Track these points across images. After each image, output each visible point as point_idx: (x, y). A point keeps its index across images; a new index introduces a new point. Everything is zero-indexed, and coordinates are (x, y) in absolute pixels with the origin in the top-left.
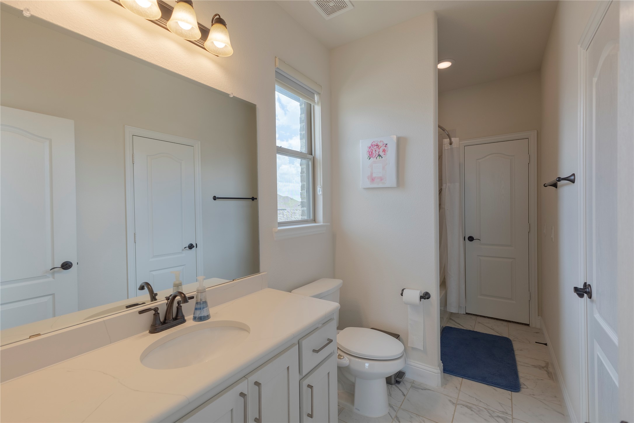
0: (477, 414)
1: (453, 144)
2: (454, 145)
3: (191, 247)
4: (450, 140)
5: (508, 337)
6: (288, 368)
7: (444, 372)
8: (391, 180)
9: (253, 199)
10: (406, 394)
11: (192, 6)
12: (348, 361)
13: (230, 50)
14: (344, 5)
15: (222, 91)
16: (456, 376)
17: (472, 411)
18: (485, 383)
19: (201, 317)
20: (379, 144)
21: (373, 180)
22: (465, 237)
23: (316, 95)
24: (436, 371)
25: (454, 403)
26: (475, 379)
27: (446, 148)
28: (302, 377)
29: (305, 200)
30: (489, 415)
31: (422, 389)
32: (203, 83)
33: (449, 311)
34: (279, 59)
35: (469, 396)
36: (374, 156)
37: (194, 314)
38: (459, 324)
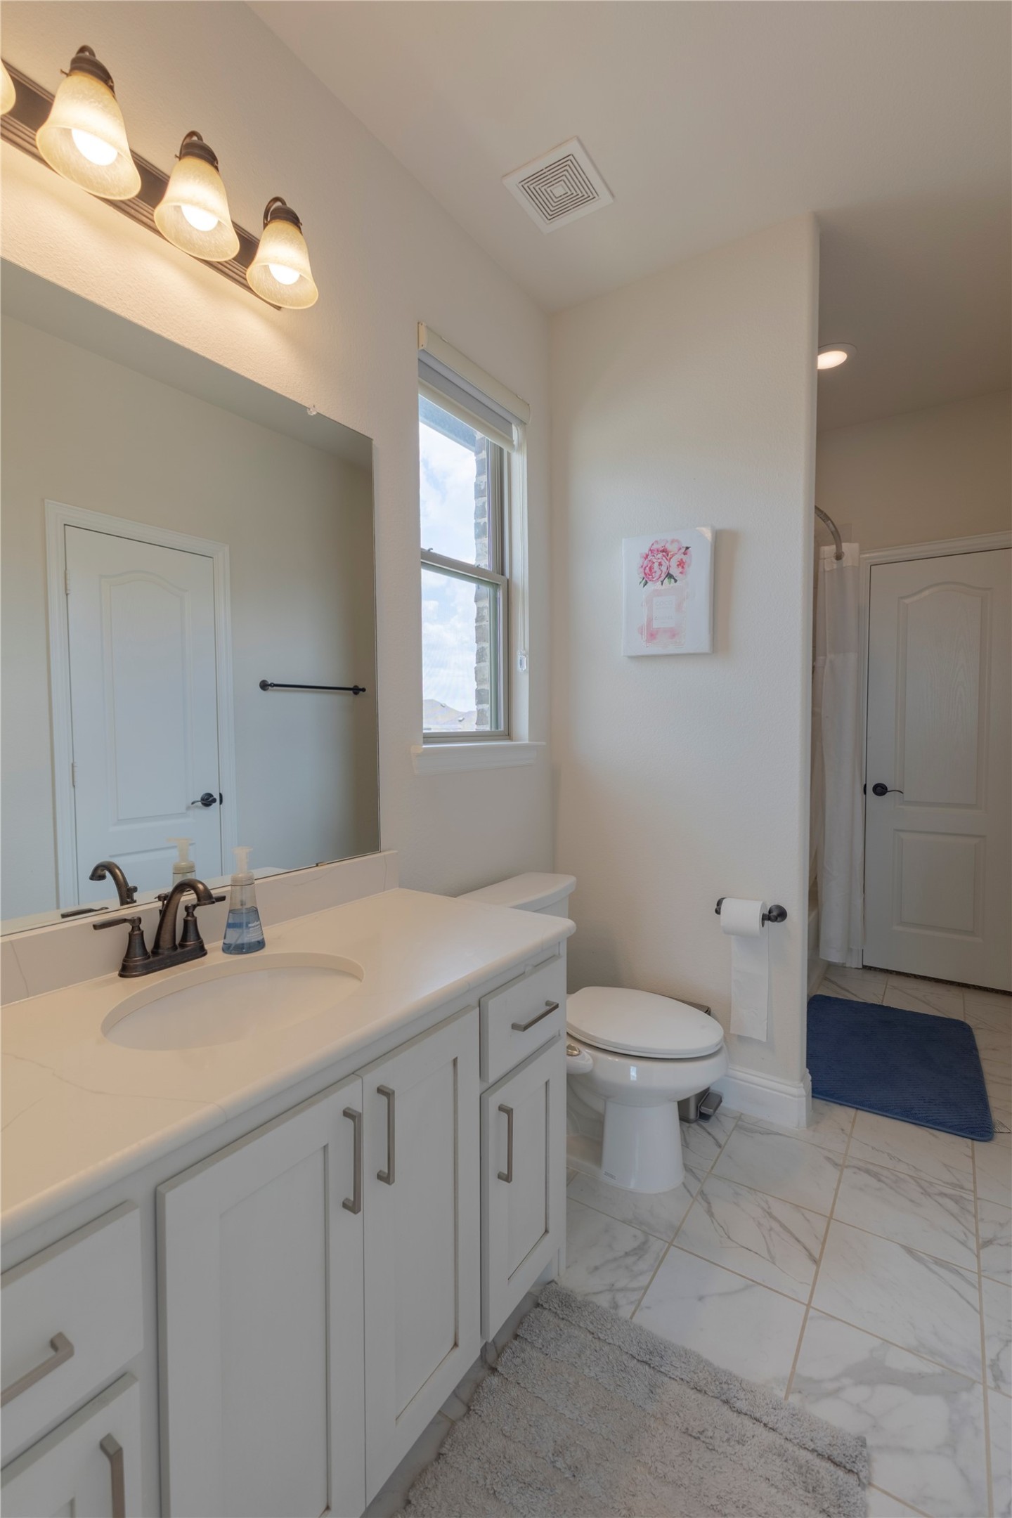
0: (891, 1188)
1: (844, 559)
2: (848, 561)
3: (208, 801)
4: (839, 547)
5: (963, 1020)
6: (455, 1061)
7: (813, 1097)
8: (697, 636)
9: (356, 690)
10: (723, 1144)
11: (216, 168)
12: (591, 1061)
13: (310, 292)
14: (590, 194)
15: (291, 398)
16: (841, 1104)
17: (880, 1180)
18: (910, 1120)
19: (243, 944)
20: (669, 547)
21: (652, 636)
22: (865, 785)
23: (516, 426)
24: (794, 1091)
25: (836, 1164)
26: (886, 1111)
27: (827, 569)
28: (486, 1086)
29: (487, 687)
30: (921, 1191)
31: (760, 1133)
32: (242, 374)
33: (826, 959)
34: (427, 327)
35: (873, 1148)
36: (657, 577)
37: (225, 938)
38: (848, 991)
